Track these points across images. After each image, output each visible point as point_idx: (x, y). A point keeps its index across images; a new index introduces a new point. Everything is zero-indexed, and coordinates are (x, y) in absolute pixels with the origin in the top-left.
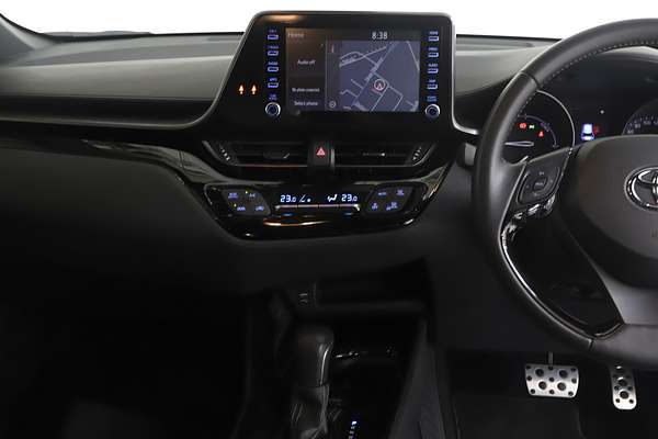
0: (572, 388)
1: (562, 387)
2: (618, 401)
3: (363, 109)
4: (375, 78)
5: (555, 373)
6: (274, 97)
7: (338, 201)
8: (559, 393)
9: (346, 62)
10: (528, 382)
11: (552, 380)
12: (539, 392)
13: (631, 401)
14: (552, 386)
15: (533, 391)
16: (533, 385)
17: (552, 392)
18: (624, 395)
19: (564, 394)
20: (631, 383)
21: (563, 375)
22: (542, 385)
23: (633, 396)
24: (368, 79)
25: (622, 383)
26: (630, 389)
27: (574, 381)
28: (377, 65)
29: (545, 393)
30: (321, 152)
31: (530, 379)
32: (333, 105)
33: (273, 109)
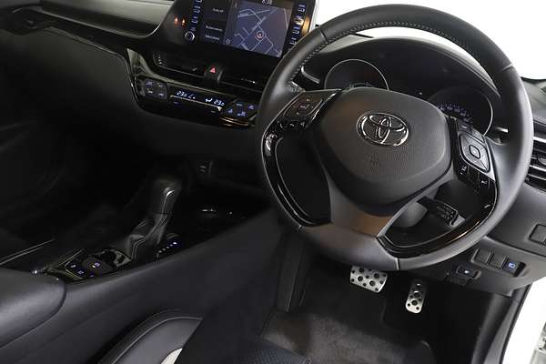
0: (380, 287)
1: (372, 283)
2: (409, 305)
3: (246, 48)
4: (258, 29)
5: (372, 274)
6: (193, 29)
7: (212, 103)
8: (369, 287)
9: (242, 15)
10: (352, 274)
11: (367, 277)
12: (357, 282)
13: (418, 308)
14: (367, 281)
15: (353, 280)
16: (354, 276)
17: (365, 285)
18: (414, 303)
19: (372, 289)
20: (422, 297)
21: (376, 276)
22: (360, 279)
23: (420, 305)
24: (254, 29)
25: (416, 295)
26: (420, 300)
27: (381, 283)
28: (262, 21)
29: (361, 284)
30: (213, 71)
31: (353, 272)
32: (228, 42)
33: (190, 36)
